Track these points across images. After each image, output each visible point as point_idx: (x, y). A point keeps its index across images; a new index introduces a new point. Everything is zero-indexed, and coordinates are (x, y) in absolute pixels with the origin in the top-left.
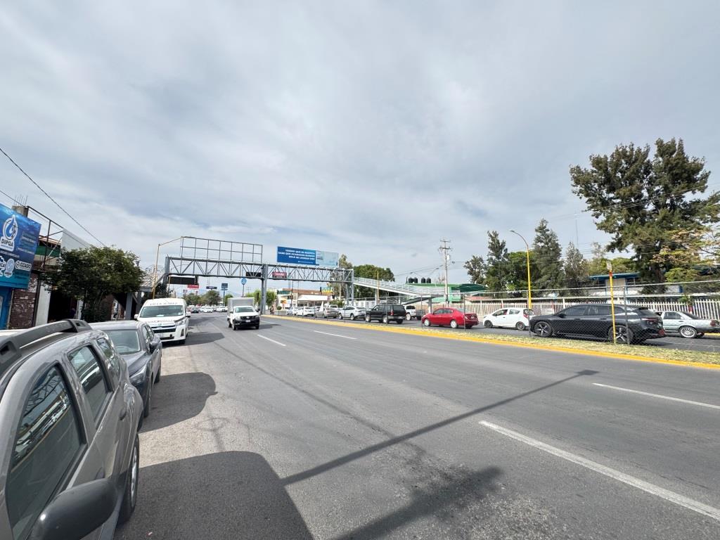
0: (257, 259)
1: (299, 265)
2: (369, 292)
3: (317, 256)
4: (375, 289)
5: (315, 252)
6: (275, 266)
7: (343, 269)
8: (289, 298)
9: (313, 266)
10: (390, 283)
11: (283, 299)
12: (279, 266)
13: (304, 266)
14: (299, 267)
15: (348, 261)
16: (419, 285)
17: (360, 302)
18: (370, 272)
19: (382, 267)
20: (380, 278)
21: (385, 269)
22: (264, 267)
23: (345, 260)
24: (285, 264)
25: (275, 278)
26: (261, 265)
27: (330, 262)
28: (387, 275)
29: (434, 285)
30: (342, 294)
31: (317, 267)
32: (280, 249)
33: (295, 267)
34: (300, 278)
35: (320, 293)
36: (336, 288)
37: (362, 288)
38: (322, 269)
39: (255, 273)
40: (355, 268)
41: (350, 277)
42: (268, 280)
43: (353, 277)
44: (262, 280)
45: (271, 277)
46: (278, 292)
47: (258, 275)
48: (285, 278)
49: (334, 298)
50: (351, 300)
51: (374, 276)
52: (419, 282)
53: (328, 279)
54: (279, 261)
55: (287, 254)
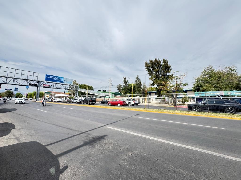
0: (35, 79)
1: (55, 82)
2: (84, 94)
3: (64, 79)
4: (86, 93)
5: (63, 78)
6: (44, 82)
7: (74, 85)
8: (50, 95)
9: (62, 83)
10: (92, 91)
11: (47, 95)
12: (46, 82)
13: (58, 83)
14: (56, 83)
15: (77, 82)
16: (102, 92)
17: (80, 97)
18: (85, 87)
19: (89, 86)
20: (88, 89)
21: (90, 86)
22: (39, 82)
23: (75, 82)
24: (49, 82)
25: (44, 87)
26: (37, 81)
27: (69, 82)
28: (91, 88)
29: (106, 92)
30: (74, 94)
31: (64, 84)
32: (47, 75)
33: (54, 83)
34: (56, 88)
35: (65, 93)
36: (71, 92)
37: (81, 92)
38: (66, 85)
39: (34, 84)
40: (79, 85)
41: (77, 88)
42: (40, 88)
43: (78, 88)
44: (38, 87)
45: (42, 86)
46: (45, 93)
47: (35, 85)
48: (49, 87)
49: (70, 95)
50: (77, 96)
51: (86, 89)
52: (102, 91)
53: (68, 88)
54: (46, 80)
55: (50, 78)
